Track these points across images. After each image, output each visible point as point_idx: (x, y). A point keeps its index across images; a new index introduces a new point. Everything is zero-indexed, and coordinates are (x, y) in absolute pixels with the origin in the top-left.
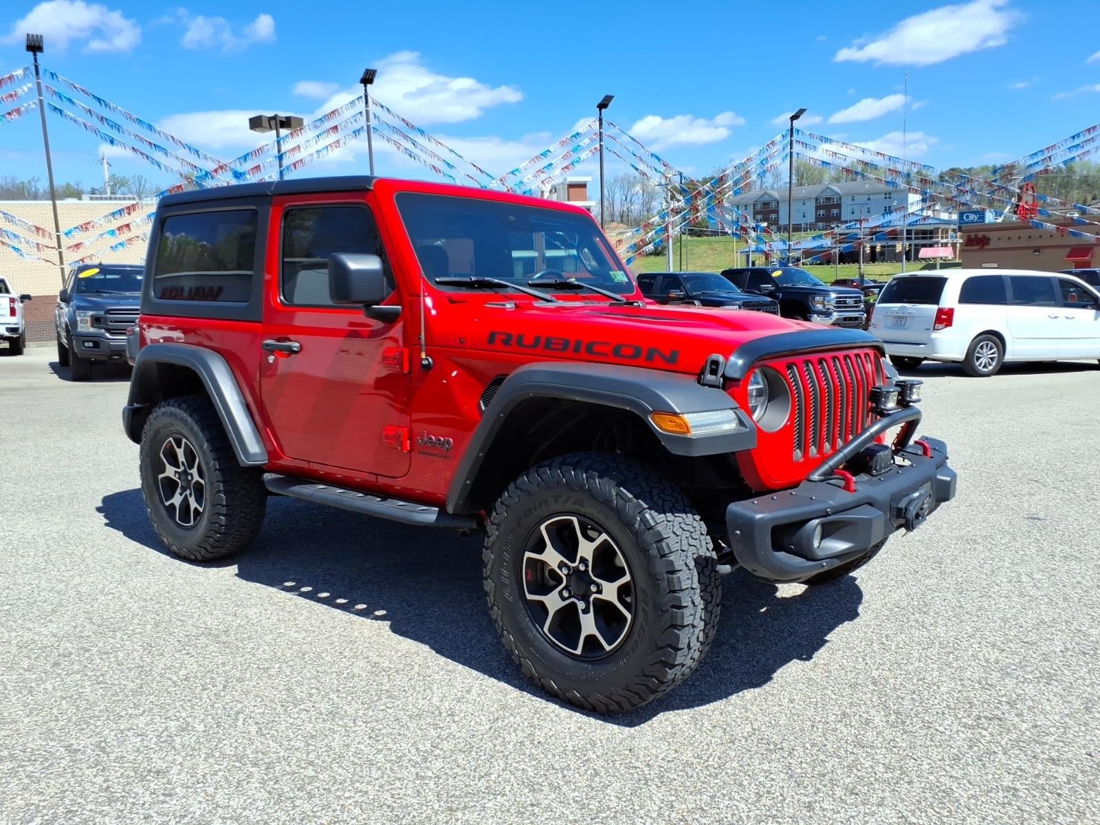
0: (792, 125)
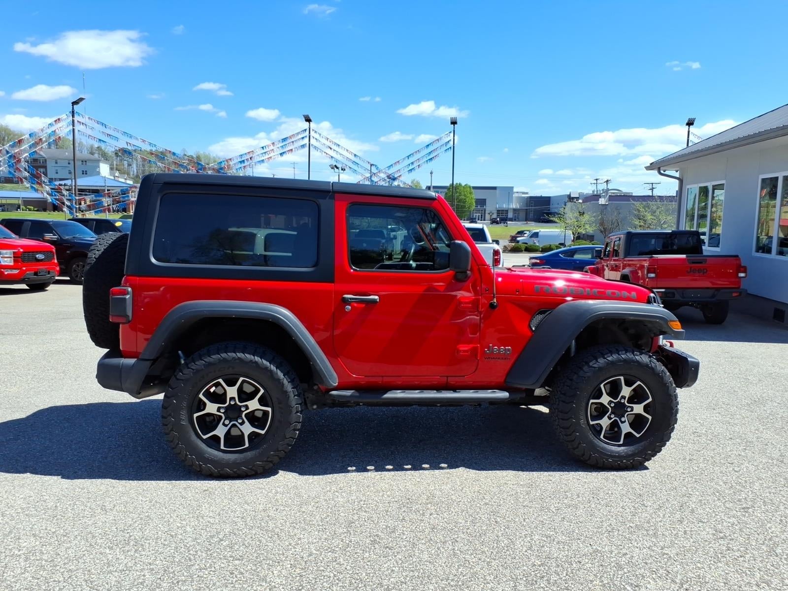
0: (73, 108)
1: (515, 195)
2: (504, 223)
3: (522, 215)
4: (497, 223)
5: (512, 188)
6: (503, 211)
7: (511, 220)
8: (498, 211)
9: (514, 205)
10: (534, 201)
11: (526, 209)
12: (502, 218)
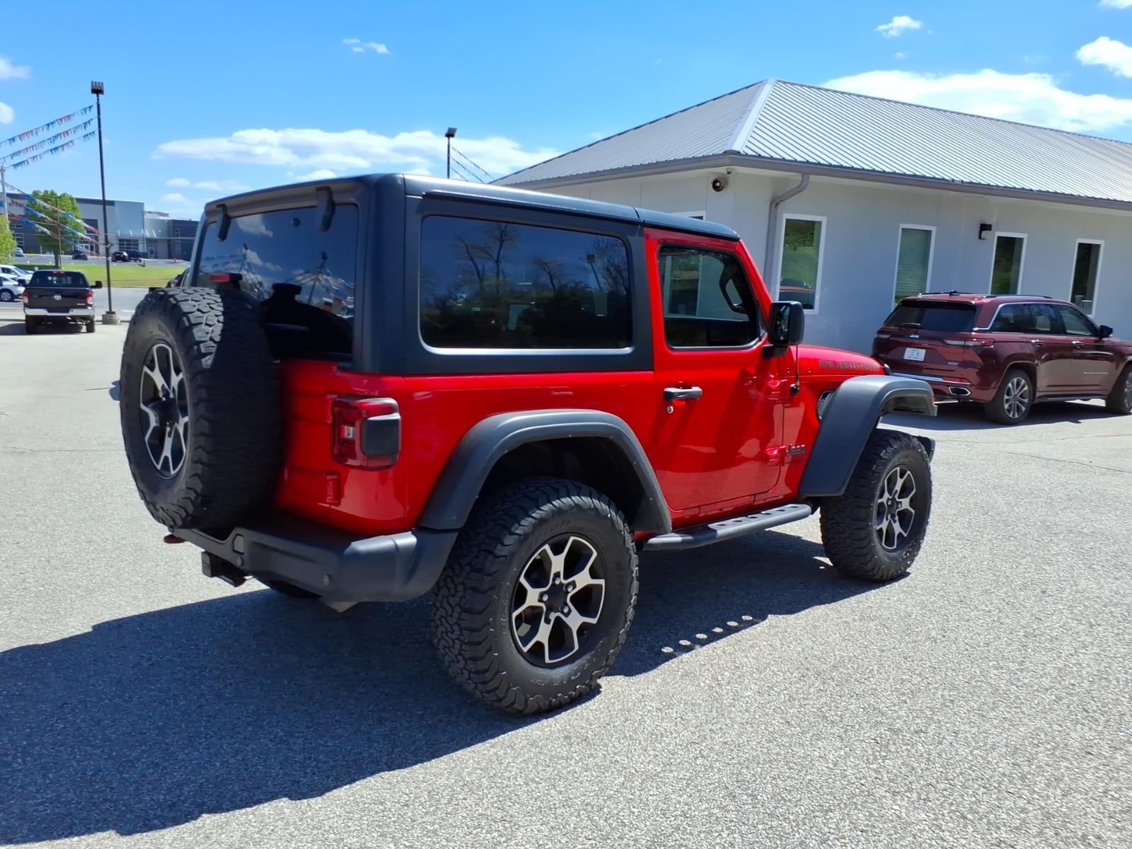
1: (147, 216)
2: (136, 261)
3: (163, 249)
4: (124, 260)
5: (142, 204)
6: (128, 240)
7: (145, 256)
8: (120, 240)
9: (149, 233)
10: (179, 227)
11: (169, 241)
12: (129, 252)
